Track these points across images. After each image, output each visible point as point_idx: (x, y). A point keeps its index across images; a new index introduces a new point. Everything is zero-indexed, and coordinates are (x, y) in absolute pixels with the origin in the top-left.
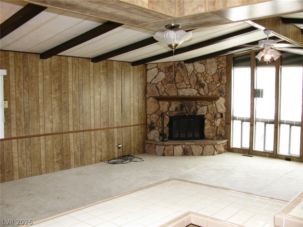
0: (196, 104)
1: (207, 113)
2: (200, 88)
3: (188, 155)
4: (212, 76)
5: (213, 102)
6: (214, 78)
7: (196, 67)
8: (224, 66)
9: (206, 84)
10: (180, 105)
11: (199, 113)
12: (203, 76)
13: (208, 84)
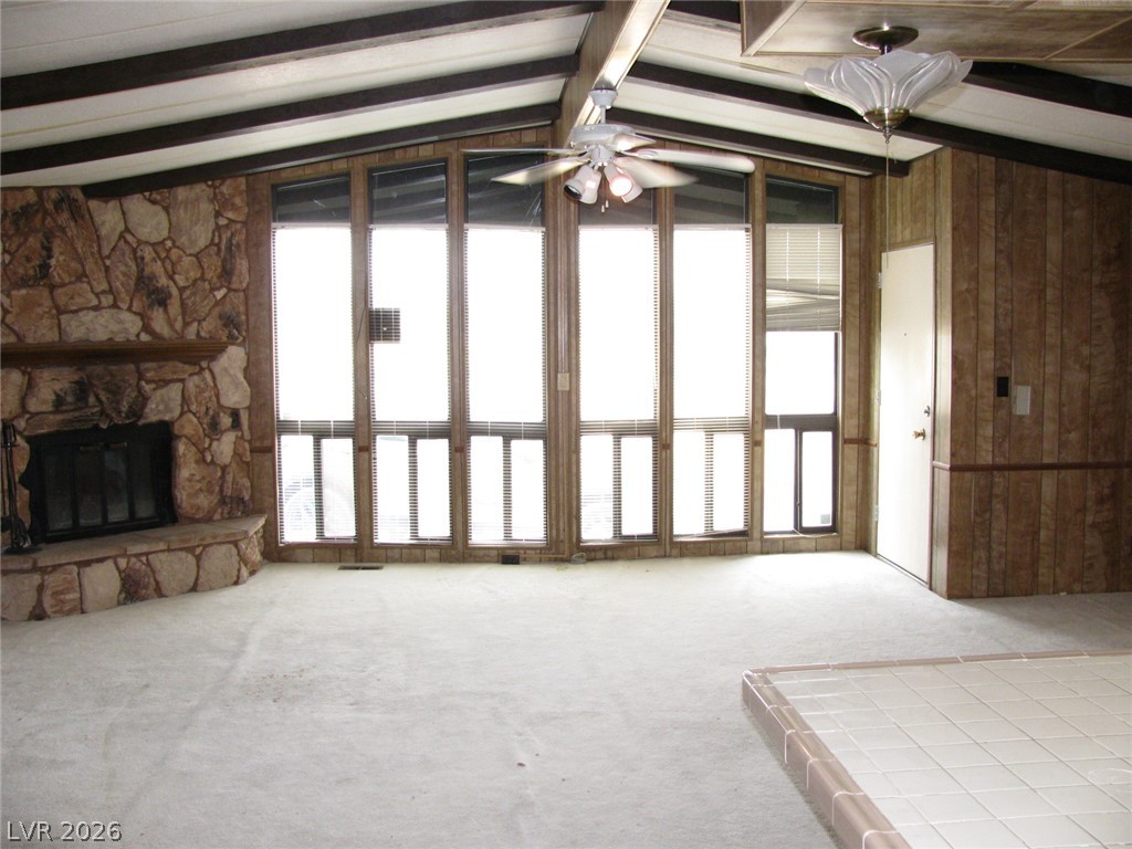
0: (141, 376)
1: (182, 414)
2: (151, 306)
3: (143, 599)
4: (196, 256)
5: (204, 364)
6: (206, 266)
7: (133, 220)
8: (240, 219)
9: (175, 292)
10: (75, 383)
11: (153, 412)
12: (163, 255)
13: (182, 290)
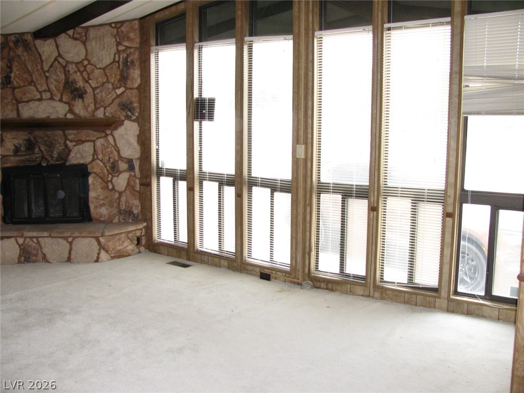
0: (66, 139)
1: (93, 160)
2: (74, 99)
3: (34, 262)
4: (104, 69)
5: (108, 132)
6: (108, 74)
7: (62, 50)
8: (134, 46)
9: (89, 90)
10: (26, 140)
11: (73, 159)
12: (82, 69)
13: (94, 89)
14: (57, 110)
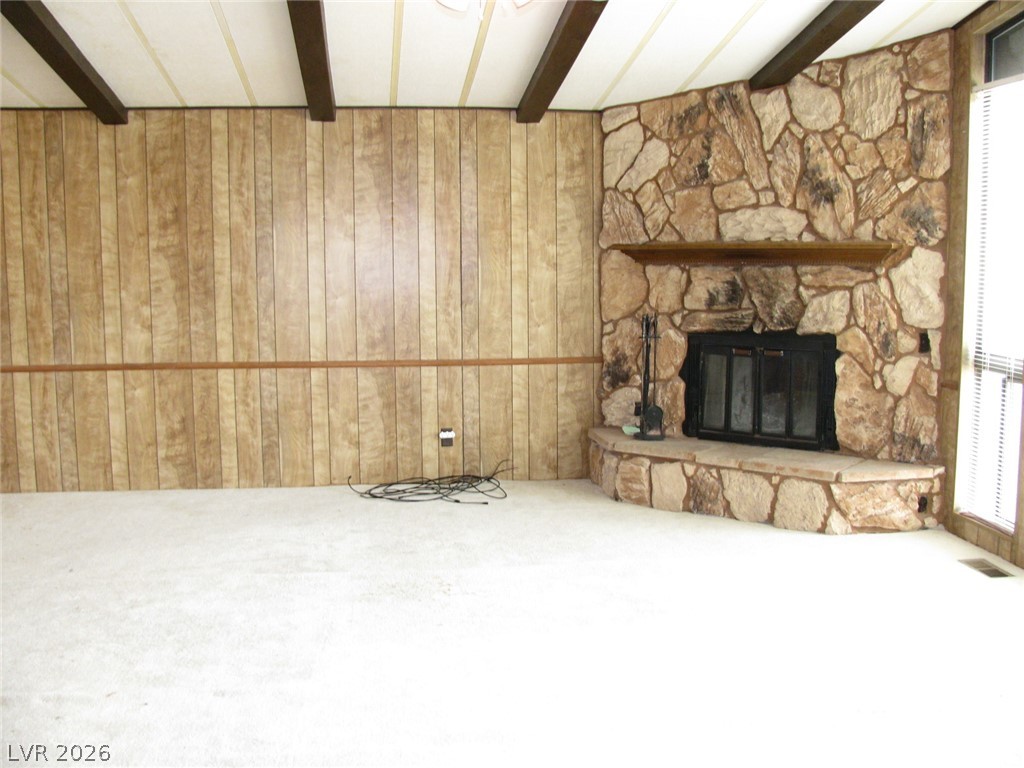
0: (799, 283)
1: (848, 327)
2: (816, 203)
4: (875, 141)
5: (881, 271)
6: (883, 152)
7: (798, 107)
8: (938, 88)
9: (847, 187)
10: (727, 282)
11: (809, 325)
12: (833, 144)
13: (856, 183)
14: (784, 224)
